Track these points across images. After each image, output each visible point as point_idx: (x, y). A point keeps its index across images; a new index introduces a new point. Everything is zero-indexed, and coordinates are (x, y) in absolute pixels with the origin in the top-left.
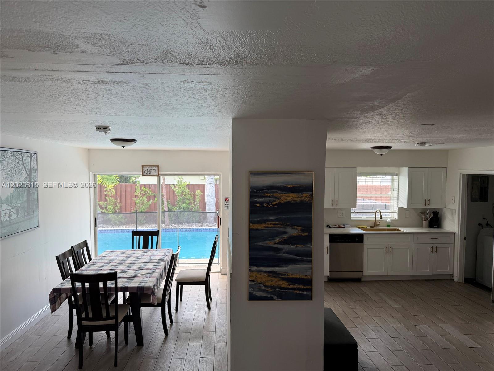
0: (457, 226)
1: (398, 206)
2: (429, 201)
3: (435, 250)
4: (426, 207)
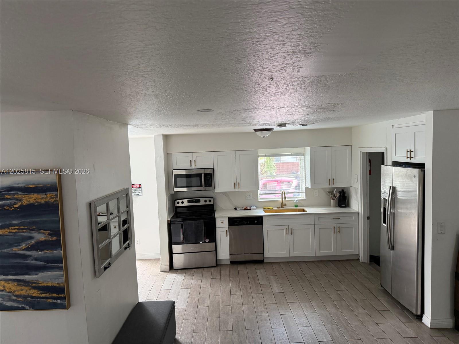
0: (360, 205)
1: (305, 186)
2: (334, 180)
3: (338, 230)
4: (330, 187)
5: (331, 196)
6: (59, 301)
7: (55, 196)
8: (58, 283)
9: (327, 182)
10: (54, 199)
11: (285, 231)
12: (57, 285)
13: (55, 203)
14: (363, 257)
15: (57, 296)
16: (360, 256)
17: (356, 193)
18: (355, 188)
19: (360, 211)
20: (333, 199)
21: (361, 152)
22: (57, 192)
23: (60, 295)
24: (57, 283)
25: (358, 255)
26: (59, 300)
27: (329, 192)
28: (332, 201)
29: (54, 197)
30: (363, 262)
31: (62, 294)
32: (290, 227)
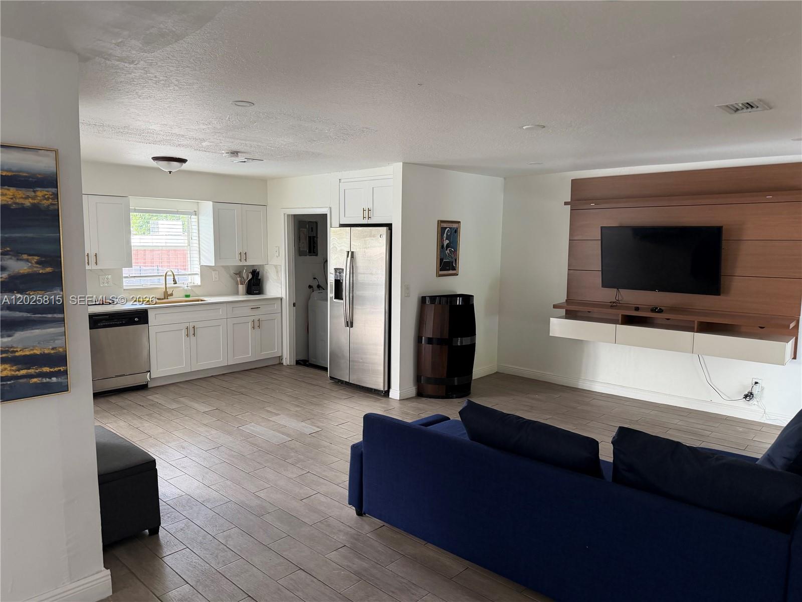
0: (284, 288)
1: (200, 264)
2: (246, 254)
3: (257, 325)
4: (241, 264)
5: (238, 279)
6: (54, 379)
7: (51, 195)
8: (53, 349)
9: (238, 257)
10: (51, 200)
11: (184, 332)
12: (52, 352)
13: (52, 208)
14: (287, 359)
15: (51, 370)
16: (284, 357)
17: (277, 272)
18: (276, 266)
19: (284, 296)
20: (241, 284)
21: (284, 214)
22: (56, 189)
23: (56, 369)
24: (51, 347)
25: (280, 358)
26: (54, 377)
27: (236, 274)
28: (241, 287)
29: (51, 197)
30: (288, 365)
31: (60, 367)
32: (192, 325)
